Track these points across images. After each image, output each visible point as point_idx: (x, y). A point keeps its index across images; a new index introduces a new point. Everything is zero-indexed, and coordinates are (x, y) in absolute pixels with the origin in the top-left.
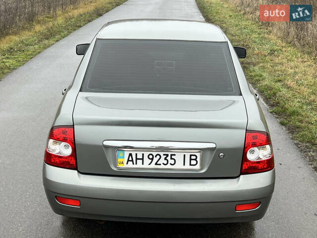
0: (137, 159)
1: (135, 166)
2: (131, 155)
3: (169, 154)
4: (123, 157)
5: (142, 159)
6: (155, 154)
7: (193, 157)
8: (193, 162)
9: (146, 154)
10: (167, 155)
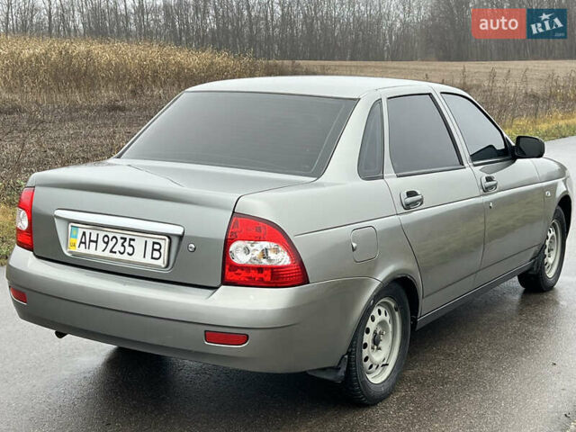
0: (91, 241)
1: (87, 251)
2: (84, 234)
3: (128, 237)
4: (76, 237)
5: (96, 242)
6: (111, 236)
7: (157, 247)
9: (102, 234)
10: (125, 239)
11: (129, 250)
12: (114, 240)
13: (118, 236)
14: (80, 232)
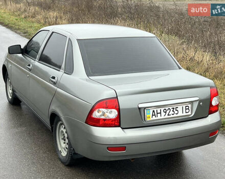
0: (157, 113)
1: (157, 118)
2: (154, 111)
3: (175, 107)
4: (149, 114)
5: (160, 113)
6: (167, 109)
7: (187, 108)
8: (187, 111)
9: (162, 109)
10: (174, 108)
11: (176, 112)
12: (169, 110)
13: (171, 108)
14: (151, 111)
